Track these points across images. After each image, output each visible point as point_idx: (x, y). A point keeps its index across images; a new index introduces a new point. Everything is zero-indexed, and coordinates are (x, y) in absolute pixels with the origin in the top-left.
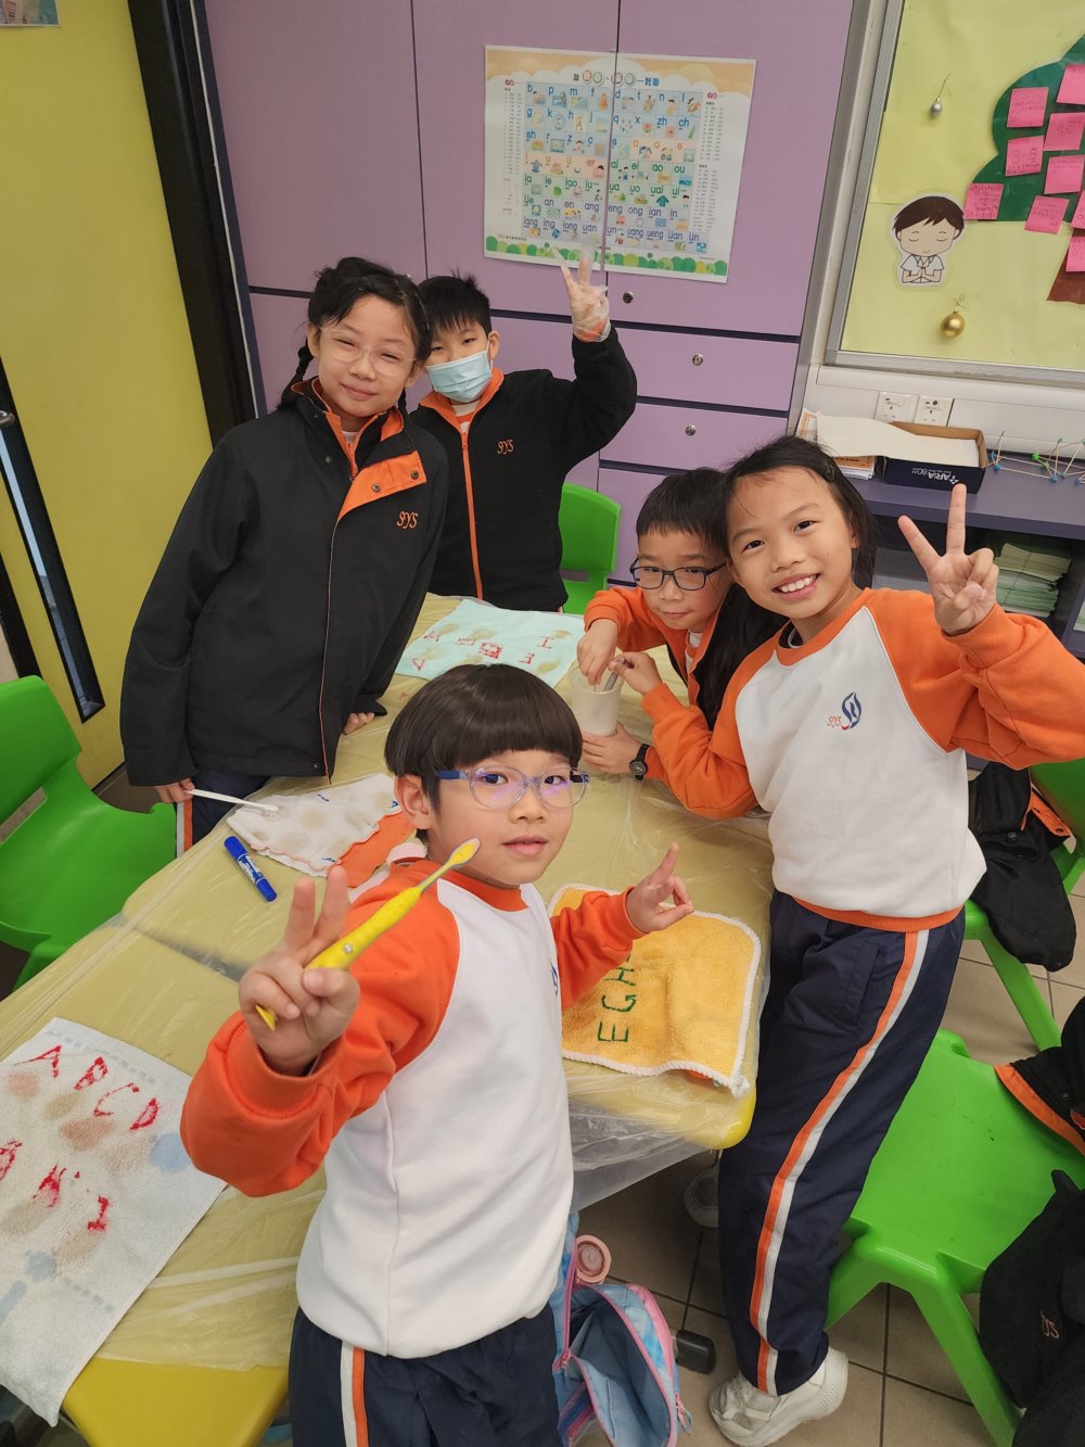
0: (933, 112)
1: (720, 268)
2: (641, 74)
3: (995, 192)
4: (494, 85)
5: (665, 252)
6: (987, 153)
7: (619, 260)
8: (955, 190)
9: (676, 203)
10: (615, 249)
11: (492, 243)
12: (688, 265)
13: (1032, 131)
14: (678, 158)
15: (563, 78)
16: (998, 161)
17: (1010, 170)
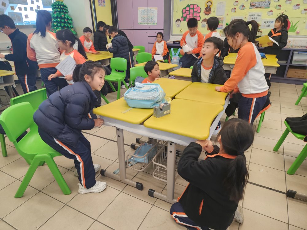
0: (177, 12)
1: (156, 24)
2: (149, 9)
3: (183, 18)
4: (139, 10)
5: (152, 23)
6: (182, 15)
7: (149, 24)
8: (180, 18)
9: (153, 19)
10: (148, 23)
11: (139, 23)
12: (154, 24)
13: (185, 13)
14: (153, 15)
15: (144, 9)
16: (183, 16)
17: (184, 16)
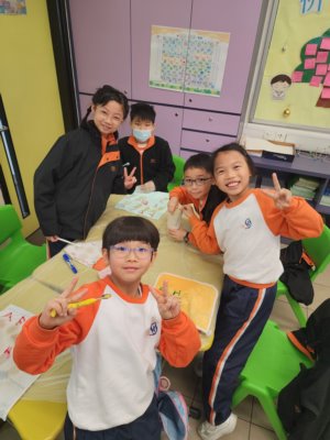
0: (283, 50)
1: (218, 93)
2: (197, 35)
3: (301, 74)
4: (154, 37)
5: (202, 88)
6: (299, 62)
7: (188, 89)
8: (289, 72)
9: (206, 74)
10: (187, 86)
11: (151, 83)
12: (208, 92)
13: (312, 57)
14: (207, 60)
15: (174, 36)
16: (302, 65)
17: (306, 68)
